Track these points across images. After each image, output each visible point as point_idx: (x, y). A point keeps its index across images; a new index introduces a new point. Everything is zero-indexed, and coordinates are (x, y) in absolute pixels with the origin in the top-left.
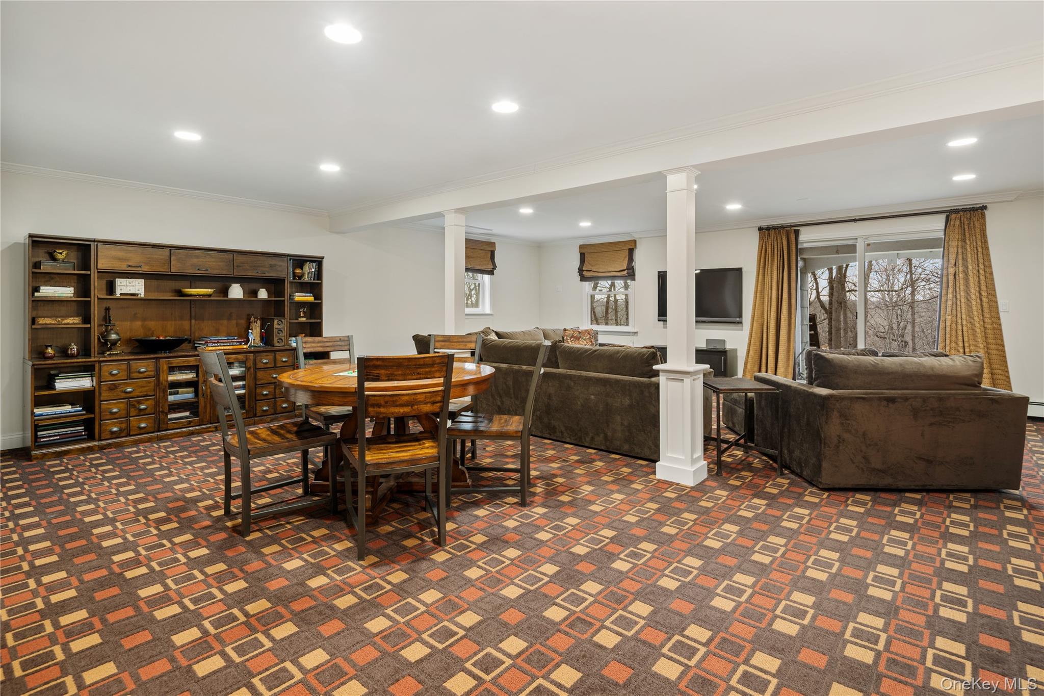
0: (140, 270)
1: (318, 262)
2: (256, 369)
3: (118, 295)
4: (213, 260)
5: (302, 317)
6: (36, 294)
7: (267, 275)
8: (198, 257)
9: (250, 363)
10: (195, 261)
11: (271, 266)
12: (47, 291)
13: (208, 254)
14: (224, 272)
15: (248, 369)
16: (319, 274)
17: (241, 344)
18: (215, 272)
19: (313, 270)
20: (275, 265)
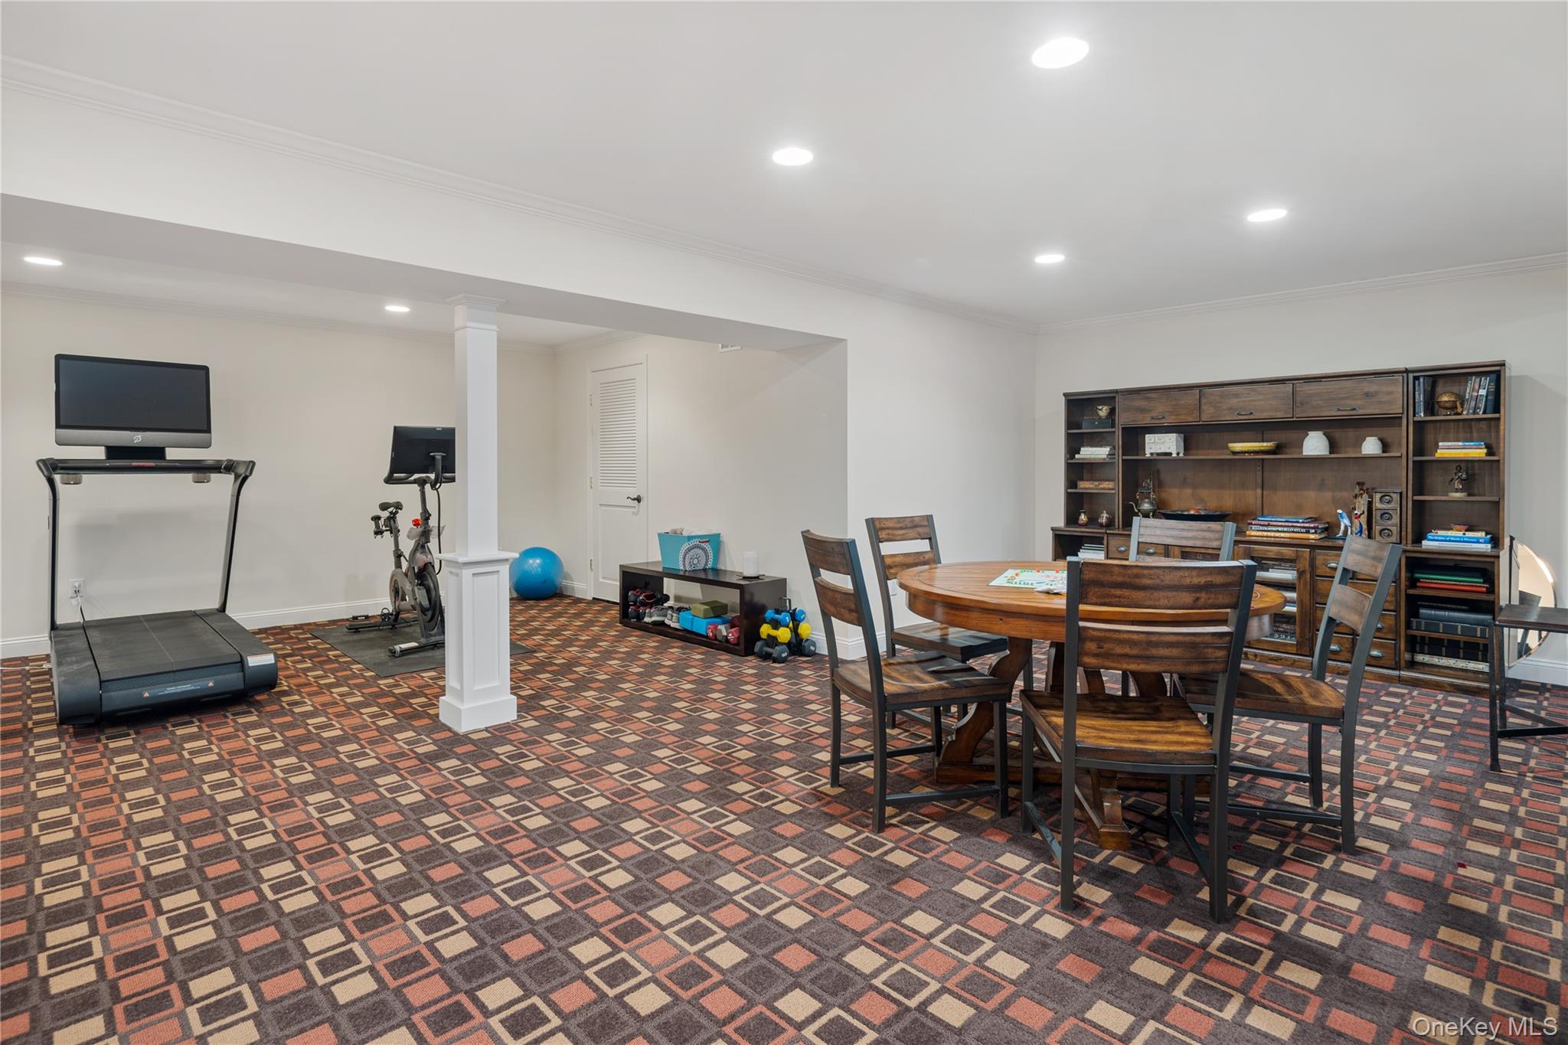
0: (1166, 422)
1: (1495, 373)
2: (1313, 575)
3: (1148, 455)
4: (1260, 397)
5: (1457, 491)
6: (1077, 456)
7: (1361, 412)
8: (1236, 396)
9: (1304, 564)
10: (1234, 401)
11: (1367, 395)
12: (1088, 453)
13: (1254, 390)
14: (1281, 414)
15: (1301, 574)
16: (1495, 402)
17: (1308, 532)
18: (1265, 415)
19: (1483, 392)
20: (1376, 393)
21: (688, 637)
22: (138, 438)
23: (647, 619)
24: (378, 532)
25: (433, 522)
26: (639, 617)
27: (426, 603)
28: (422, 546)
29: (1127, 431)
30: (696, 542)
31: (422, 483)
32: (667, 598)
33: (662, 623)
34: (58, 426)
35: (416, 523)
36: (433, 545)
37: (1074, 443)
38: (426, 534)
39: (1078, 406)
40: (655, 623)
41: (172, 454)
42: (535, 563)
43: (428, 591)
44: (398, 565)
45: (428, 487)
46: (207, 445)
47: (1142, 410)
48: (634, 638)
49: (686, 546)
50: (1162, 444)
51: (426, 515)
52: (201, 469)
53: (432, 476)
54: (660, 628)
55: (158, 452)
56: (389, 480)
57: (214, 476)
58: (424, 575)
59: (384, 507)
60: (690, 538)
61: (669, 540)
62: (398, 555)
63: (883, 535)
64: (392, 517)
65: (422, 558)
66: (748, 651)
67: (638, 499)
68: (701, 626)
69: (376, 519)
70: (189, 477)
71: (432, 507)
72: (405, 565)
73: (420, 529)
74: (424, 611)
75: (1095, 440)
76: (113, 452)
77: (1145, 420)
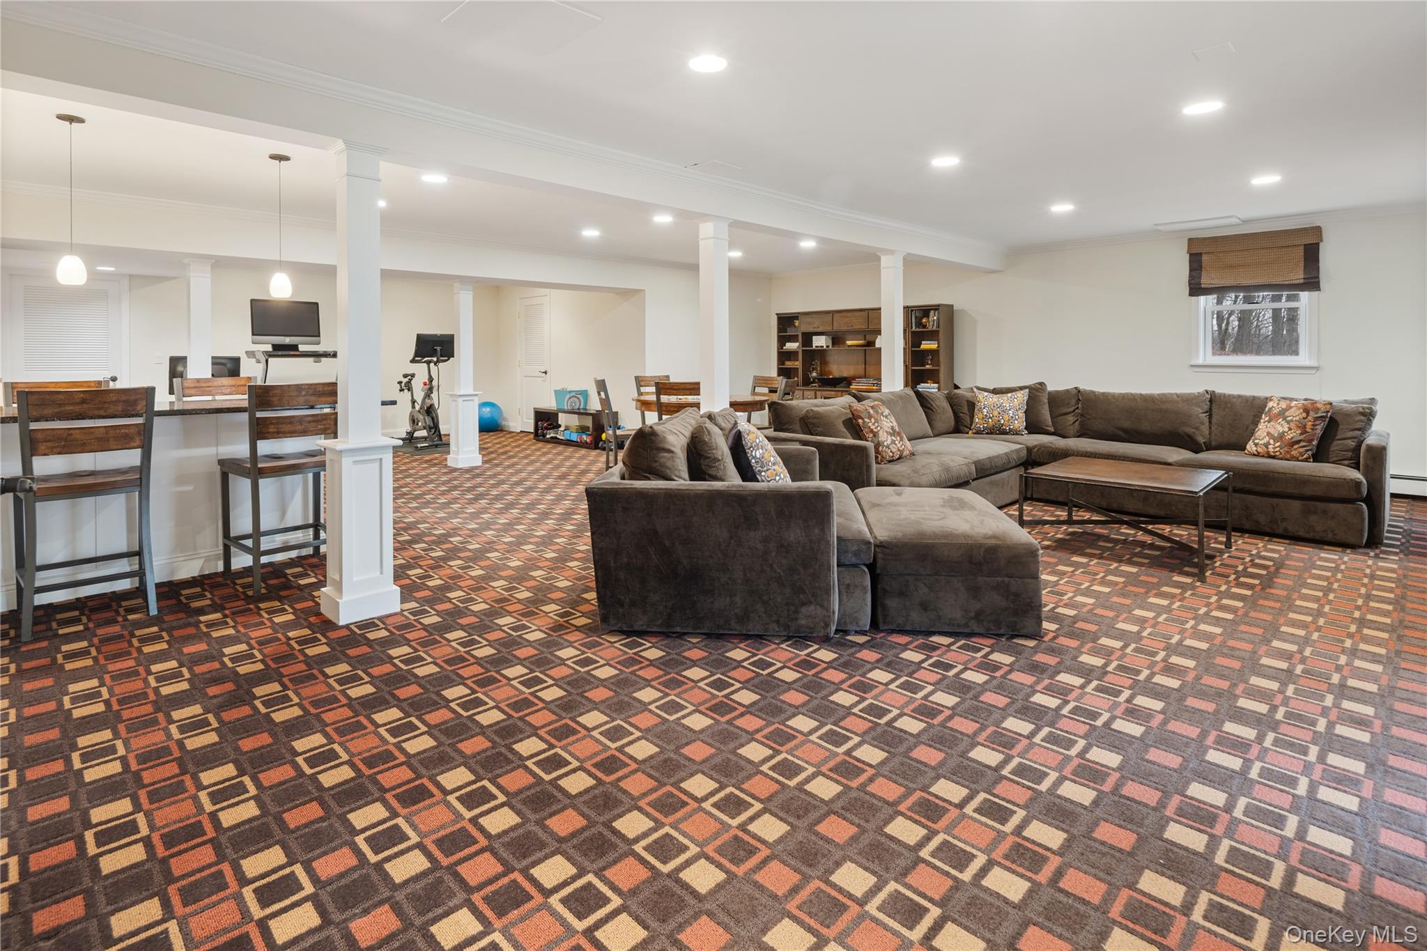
5: (929, 364)
21: (569, 443)
22: (287, 340)
23: (548, 436)
24: (402, 390)
25: (435, 383)
26: (544, 436)
27: (432, 425)
28: (428, 394)
29: (804, 334)
30: (574, 394)
31: (428, 363)
32: (560, 426)
33: (556, 438)
34: (253, 334)
35: (425, 384)
36: (434, 395)
37: (782, 340)
38: (431, 389)
39: (785, 321)
40: (552, 438)
41: (302, 348)
42: (487, 410)
43: (433, 419)
44: (413, 407)
45: (432, 365)
46: (318, 343)
47: (810, 323)
48: (540, 445)
49: (568, 396)
50: (820, 342)
51: (431, 379)
52: (317, 356)
53: (435, 359)
54: (555, 441)
55: (294, 347)
56: (413, 361)
57: (323, 359)
58: (430, 411)
59: (405, 376)
60: (570, 392)
61: (559, 394)
62: (413, 402)
63: (642, 383)
64: (409, 382)
65: (428, 402)
66: (596, 447)
67: (546, 373)
68: (574, 437)
69: (400, 383)
70: (311, 359)
71: (434, 375)
72: (417, 407)
73: (427, 387)
74: (430, 428)
75: (793, 339)
76: (277, 347)
77: (811, 330)
